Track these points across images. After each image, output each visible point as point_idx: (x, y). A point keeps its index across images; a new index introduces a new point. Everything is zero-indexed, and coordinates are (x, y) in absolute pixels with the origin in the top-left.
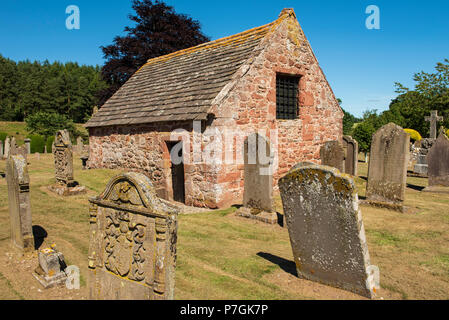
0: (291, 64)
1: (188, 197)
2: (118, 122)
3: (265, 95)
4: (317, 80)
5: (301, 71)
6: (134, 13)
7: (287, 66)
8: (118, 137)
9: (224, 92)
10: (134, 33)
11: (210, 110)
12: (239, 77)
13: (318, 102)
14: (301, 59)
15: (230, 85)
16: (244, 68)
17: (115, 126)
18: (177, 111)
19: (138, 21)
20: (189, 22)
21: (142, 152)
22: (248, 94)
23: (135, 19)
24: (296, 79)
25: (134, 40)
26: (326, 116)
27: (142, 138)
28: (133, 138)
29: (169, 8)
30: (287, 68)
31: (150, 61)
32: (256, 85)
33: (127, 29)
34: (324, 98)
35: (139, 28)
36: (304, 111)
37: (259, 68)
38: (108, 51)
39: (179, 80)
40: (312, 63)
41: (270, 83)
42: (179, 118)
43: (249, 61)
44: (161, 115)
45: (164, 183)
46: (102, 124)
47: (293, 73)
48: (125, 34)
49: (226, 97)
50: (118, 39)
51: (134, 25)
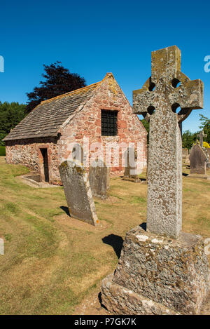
0: (111, 104)
1: (50, 179)
2: (18, 138)
3: (93, 122)
4: (129, 114)
5: (118, 108)
6: (46, 74)
7: (109, 106)
8: (18, 146)
9: (67, 121)
10: (46, 84)
11: (59, 131)
12: (77, 112)
13: (130, 126)
14: (118, 101)
15: (71, 117)
16: (80, 108)
17: (17, 140)
18: (45, 132)
19: (48, 78)
20: (78, 78)
21: (29, 155)
22: (83, 122)
23: (46, 76)
24: (116, 113)
25: (45, 89)
26: (136, 134)
27: (30, 146)
28: (25, 147)
29: (66, 70)
30: (108, 107)
31: (42, 103)
32: (88, 116)
33: (41, 83)
34: (134, 124)
35: (49, 82)
36: (120, 131)
37: (89, 107)
38: (31, 96)
39: (52, 114)
40: (125, 104)
41: (97, 116)
42: (45, 136)
43: (84, 103)
44: (39, 134)
45: (40, 172)
46: (11, 139)
47: (112, 109)
48: (40, 86)
49: (68, 123)
50: (36, 89)
51: (45, 80)
